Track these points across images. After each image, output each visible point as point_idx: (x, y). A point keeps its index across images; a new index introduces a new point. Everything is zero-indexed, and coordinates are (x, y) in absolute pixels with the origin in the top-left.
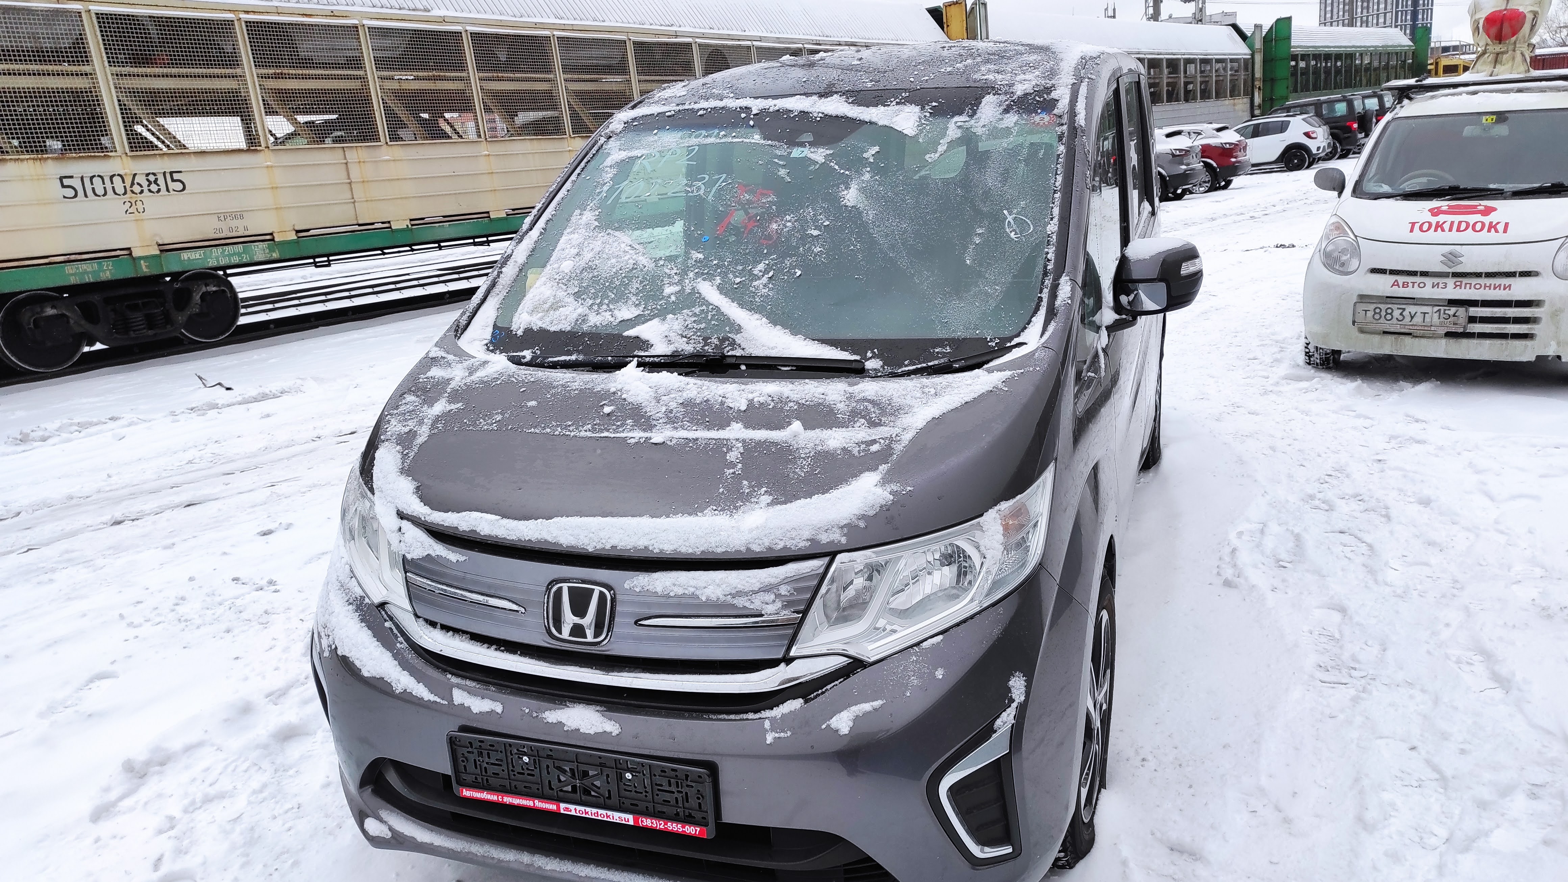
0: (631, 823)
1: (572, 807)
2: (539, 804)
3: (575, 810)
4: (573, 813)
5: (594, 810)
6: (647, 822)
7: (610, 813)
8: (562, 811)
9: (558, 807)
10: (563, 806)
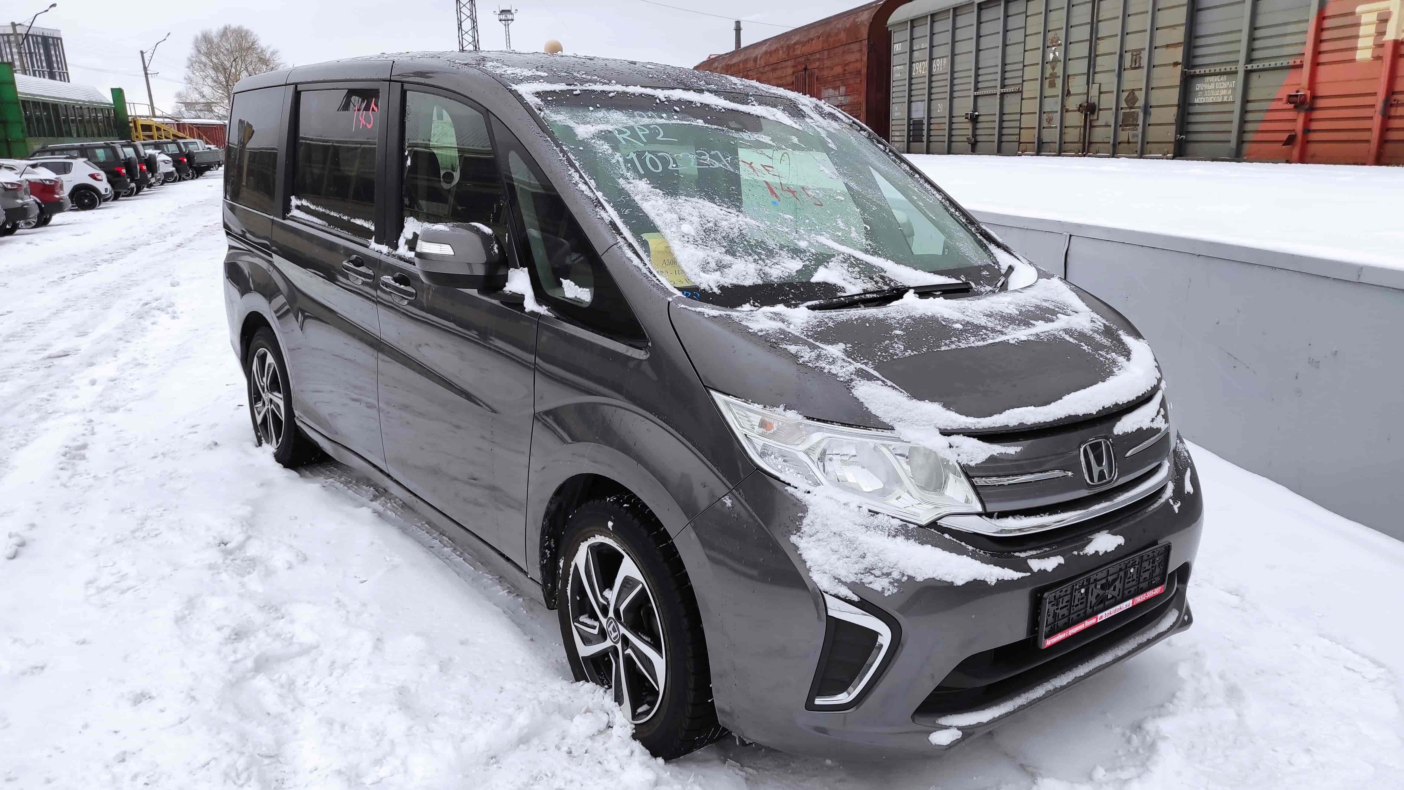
0: (1131, 606)
1: (1103, 614)
2: (1088, 623)
3: (1104, 615)
4: (1104, 618)
5: (1114, 608)
6: (1139, 599)
7: (1121, 605)
8: (1099, 621)
9: (1097, 620)
10: (1099, 616)
